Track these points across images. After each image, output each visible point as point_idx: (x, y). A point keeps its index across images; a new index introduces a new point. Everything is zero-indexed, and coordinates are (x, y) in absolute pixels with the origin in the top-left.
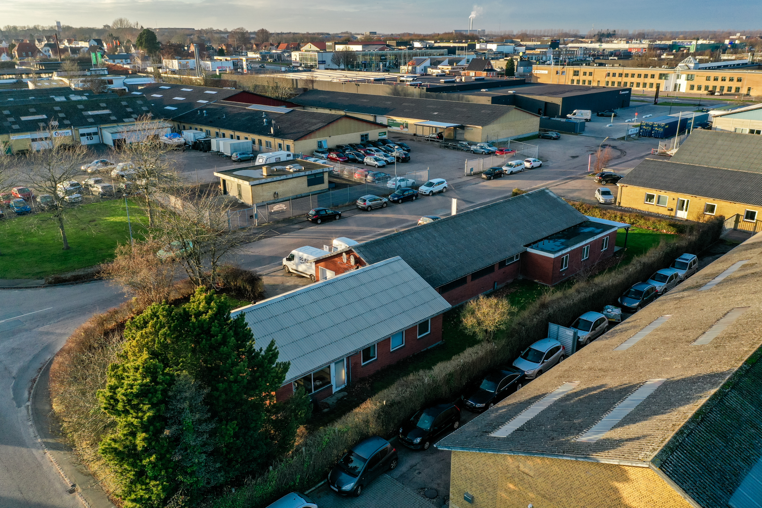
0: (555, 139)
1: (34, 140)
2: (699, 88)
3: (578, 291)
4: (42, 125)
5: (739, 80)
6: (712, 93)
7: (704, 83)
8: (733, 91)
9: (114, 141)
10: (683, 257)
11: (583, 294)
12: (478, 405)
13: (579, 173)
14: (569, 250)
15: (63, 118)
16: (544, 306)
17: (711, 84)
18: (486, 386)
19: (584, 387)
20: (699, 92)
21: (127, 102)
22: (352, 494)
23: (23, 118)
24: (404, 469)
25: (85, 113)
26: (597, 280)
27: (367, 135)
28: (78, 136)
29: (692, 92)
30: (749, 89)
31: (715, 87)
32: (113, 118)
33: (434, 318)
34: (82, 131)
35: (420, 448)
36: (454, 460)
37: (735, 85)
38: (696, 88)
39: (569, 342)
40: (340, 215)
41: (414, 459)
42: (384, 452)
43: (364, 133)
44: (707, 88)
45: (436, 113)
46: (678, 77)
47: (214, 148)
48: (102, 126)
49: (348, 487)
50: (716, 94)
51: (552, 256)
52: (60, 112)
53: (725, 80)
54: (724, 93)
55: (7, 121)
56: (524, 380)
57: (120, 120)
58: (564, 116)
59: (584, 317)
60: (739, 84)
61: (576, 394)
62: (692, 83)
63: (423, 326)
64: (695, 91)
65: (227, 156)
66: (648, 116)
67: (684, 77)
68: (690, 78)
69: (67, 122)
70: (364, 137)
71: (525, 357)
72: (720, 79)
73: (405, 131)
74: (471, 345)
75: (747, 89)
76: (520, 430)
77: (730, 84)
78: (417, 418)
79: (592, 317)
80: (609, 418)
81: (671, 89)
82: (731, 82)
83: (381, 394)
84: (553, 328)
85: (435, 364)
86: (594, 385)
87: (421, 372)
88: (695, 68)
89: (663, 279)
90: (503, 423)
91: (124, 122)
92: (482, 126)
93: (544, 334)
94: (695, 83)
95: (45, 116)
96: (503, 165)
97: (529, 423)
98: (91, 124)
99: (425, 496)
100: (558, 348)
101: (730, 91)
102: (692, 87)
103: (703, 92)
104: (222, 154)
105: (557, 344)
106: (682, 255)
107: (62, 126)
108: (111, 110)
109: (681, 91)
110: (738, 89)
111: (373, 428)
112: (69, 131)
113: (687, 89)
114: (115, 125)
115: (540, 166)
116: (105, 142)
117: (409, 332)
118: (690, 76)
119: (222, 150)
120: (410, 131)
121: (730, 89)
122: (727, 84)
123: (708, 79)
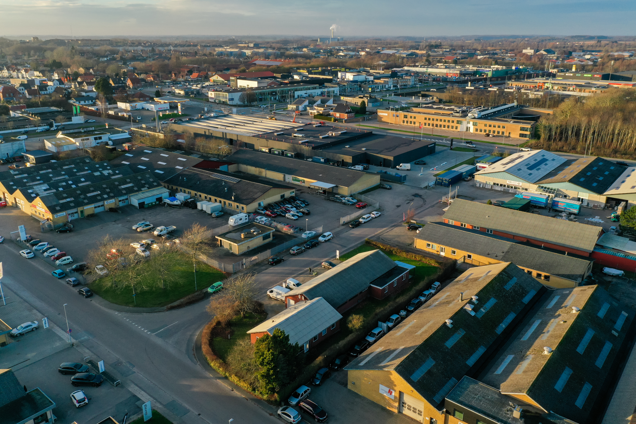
0: (388, 189)
1: (95, 207)
2: (481, 131)
3: (390, 307)
4: (99, 198)
5: (504, 127)
6: (488, 135)
7: (483, 128)
8: (500, 134)
9: (139, 204)
10: (434, 284)
11: (391, 308)
12: (354, 355)
13: (399, 221)
14: (388, 284)
15: (109, 192)
16: (376, 315)
17: (488, 128)
18: (357, 348)
19: (385, 349)
20: (481, 133)
21: (141, 177)
22: (319, 385)
23: (89, 195)
24: (333, 377)
25: (120, 187)
26: (397, 300)
27: (284, 195)
28: (118, 201)
29: (477, 132)
30: (510, 133)
31: (490, 131)
32: (136, 189)
33: (336, 322)
34: (121, 198)
35: (337, 370)
36: (349, 373)
37: (501, 130)
38: (479, 130)
39: (385, 329)
40: (283, 260)
41: (336, 374)
42: (327, 372)
43: (282, 194)
44: (485, 131)
45: (321, 175)
46: (468, 123)
47: (199, 207)
48: (131, 195)
49: (318, 383)
50: (490, 136)
51: (381, 288)
52: (107, 188)
54: (495, 135)
55: (80, 198)
56: (370, 344)
57: (139, 190)
58: (394, 167)
59: (391, 317)
60: (503, 130)
61: (382, 352)
62: (476, 127)
63: (333, 325)
64: (479, 132)
65: (209, 214)
66: (444, 163)
67: (471, 123)
68: (474, 124)
69: (112, 195)
70: (282, 196)
71: (370, 335)
72: (492, 126)
73: (303, 184)
74: (351, 333)
75: (508, 133)
76: (366, 363)
77: (499, 129)
78: (335, 360)
79: (394, 317)
80: (388, 359)
81: (465, 130)
83: (323, 354)
84: (380, 323)
85: (339, 341)
86: (387, 349)
87: (335, 345)
89: (424, 296)
90: (362, 361)
91: (142, 190)
92: (348, 187)
93: (376, 326)
94: (479, 127)
95: (99, 192)
96: (359, 218)
97: (369, 361)
98: (125, 194)
99: (340, 384)
100: (381, 331)
102: (477, 130)
103: (483, 134)
104: (205, 212)
105: (380, 330)
106: (434, 282)
107: (110, 198)
108: (133, 183)
109: (470, 131)
110: (503, 133)
111: (322, 365)
112: (114, 200)
113: (473, 130)
114: (137, 193)
115: (380, 216)
116: (132, 203)
117: (329, 328)
119: (204, 209)
120: (306, 185)
121: (498, 132)
122: (496, 129)
123: (486, 125)
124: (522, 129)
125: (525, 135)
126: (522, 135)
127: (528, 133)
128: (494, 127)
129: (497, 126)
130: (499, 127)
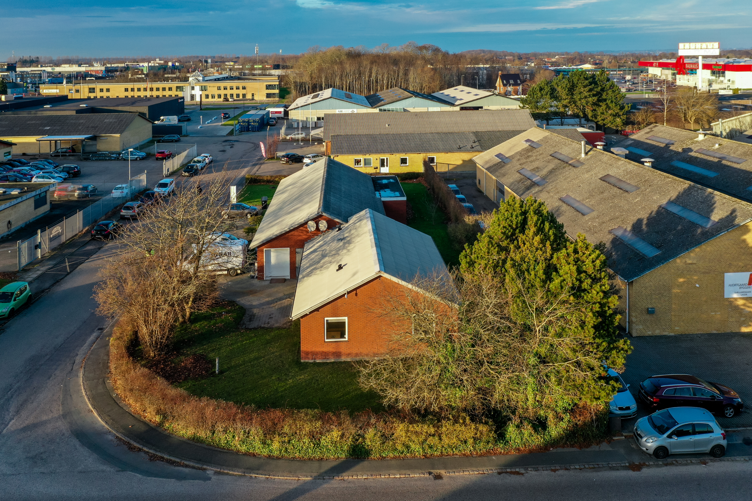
2: (213, 97)
5: (244, 88)
6: (227, 100)
7: (216, 92)
8: (241, 97)
17: (222, 92)
20: (213, 100)
29: (207, 100)
30: (253, 95)
31: (226, 95)
37: (241, 92)
38: (210, 97)
44: (219, 96)
46: (192, 88)
50: (230, 100)
53: (233, 89)
54: (234, 99)
60: (244, 92)
62: (206, 93)
64: (210, 99)
67: (197, 88)
68: (203, 89)
72: (229, 88)
75: (251, 95)
77: (238, 92)
81: (189, 98)
82: (238, 90)
88: (204, 80)
92: (121, 133)
94: (209, 92)
101: (239, 97)
102: (206, 96)
103: (216, 99)
109: (197, 100)
110: (244, 95)
118: (203, 87)
121: (238, 96)
122: (235, 92)
123: (219, 88)
124: (268, 87)
125: (274, 94)
126: (268, 96)
127: (277, 91)
128: (232, 89)
129: (235, 88)
130: (238, 88)
